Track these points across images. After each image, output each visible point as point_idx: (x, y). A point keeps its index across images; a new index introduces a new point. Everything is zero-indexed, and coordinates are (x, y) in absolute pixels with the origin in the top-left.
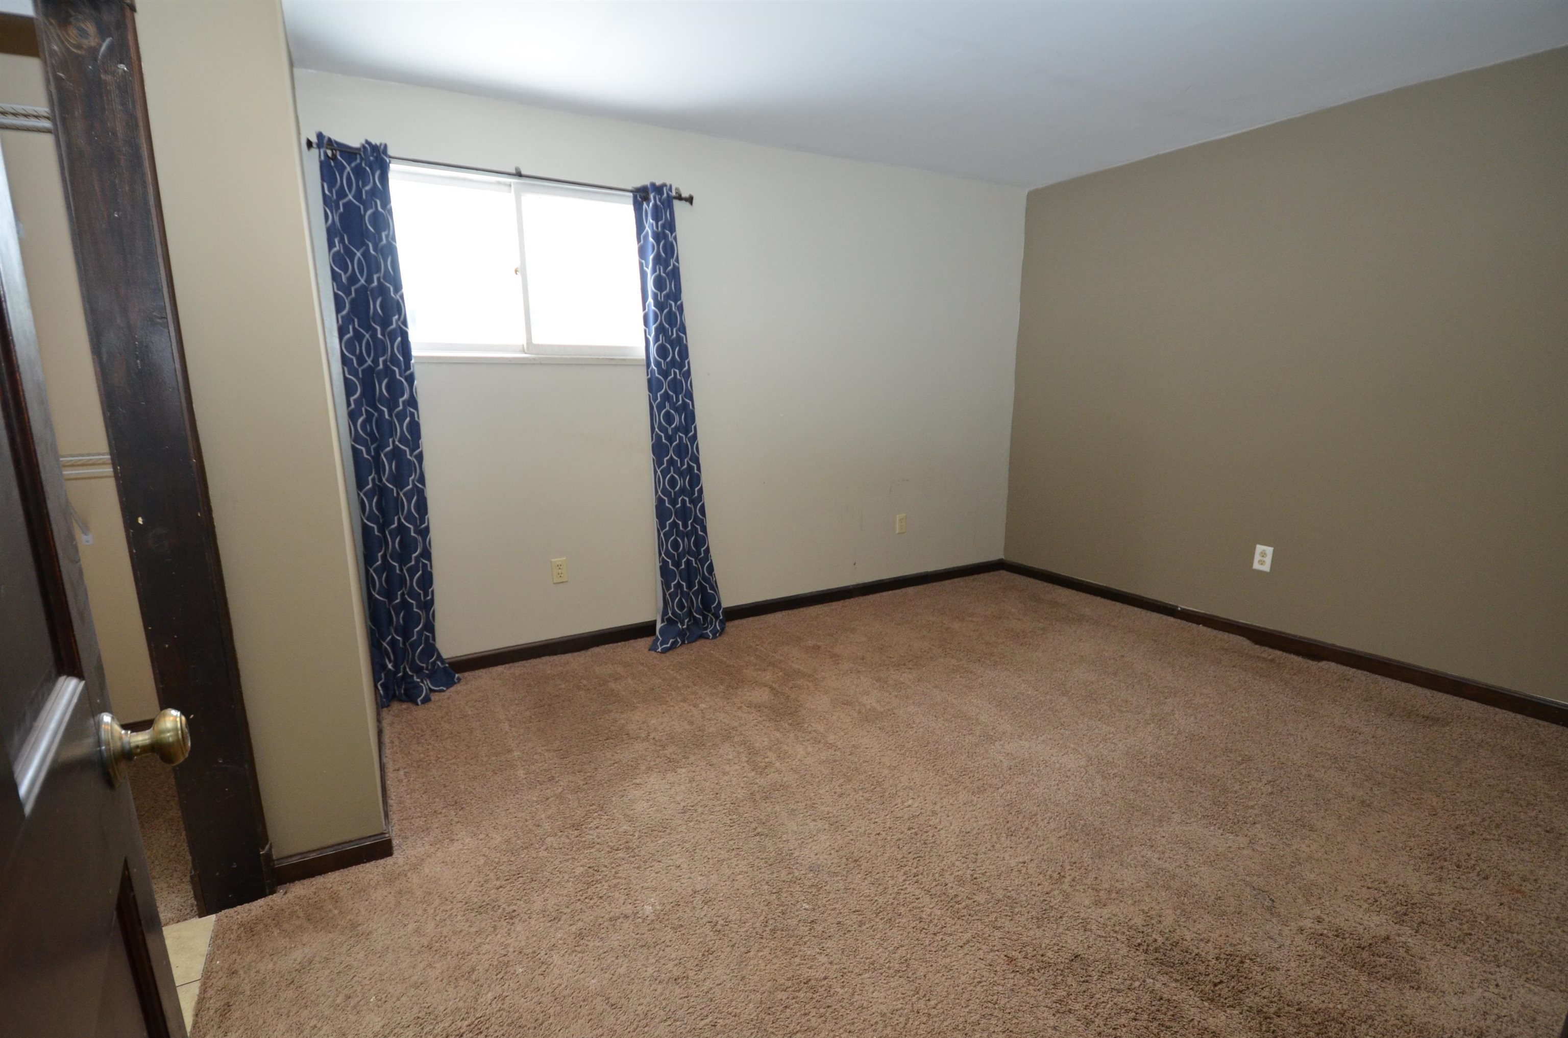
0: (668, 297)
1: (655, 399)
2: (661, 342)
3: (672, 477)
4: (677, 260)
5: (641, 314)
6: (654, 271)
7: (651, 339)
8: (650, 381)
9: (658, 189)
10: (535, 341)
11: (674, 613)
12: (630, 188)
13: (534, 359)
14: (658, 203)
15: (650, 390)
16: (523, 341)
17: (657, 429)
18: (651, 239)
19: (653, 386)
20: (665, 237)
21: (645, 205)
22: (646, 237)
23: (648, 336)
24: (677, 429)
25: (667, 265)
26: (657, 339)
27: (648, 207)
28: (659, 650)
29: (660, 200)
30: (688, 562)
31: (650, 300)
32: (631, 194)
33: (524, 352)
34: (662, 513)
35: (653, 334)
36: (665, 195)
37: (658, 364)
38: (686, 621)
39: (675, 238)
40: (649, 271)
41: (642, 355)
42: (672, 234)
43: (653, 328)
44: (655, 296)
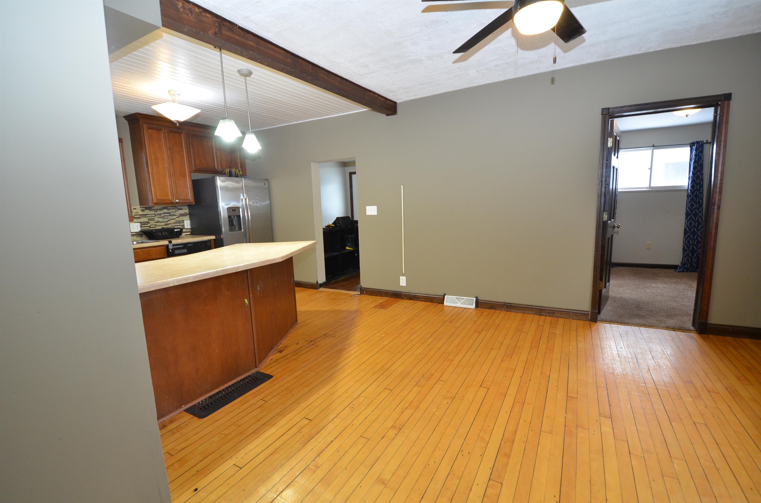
0: (697, 171)
1: (688, 200)
2: (692, 184)
3: (691, 222)
4: (703, 161)
5: (688, 176)
6: (693, 165)
7: (690, 183)
8: (688, 195)
9: (698, 142)
10: (652, 186)
11: (685, 262)
12: (689, 143)
13: (650, 190)
14: (698, 146)
15: (687, 197)
16: (648, 186)
17: (687, 209)
18: (694, 156)
19: (688, 196)
20: (699, 155)
21: (693, 147)
22: (692, 155)
23: (689, 182)
24: (695, 209)
25: (698, 162)
26: (691, 183)
27: (694, 147)
28: (677, 271)
29: (699, 146)
30: (693, 248)
31: (691, 173)
32: (689, 145)
33: (648, 188)
34: (685, 232)
35: (690, 182)
36: (701, 144)
37: (691, 190)
38: (689, 265)
39: (703, 155)
40: (692, 164)
41: (687, 188)
42: (701, 154)
43: (691, 180)
44: (693, 172)
